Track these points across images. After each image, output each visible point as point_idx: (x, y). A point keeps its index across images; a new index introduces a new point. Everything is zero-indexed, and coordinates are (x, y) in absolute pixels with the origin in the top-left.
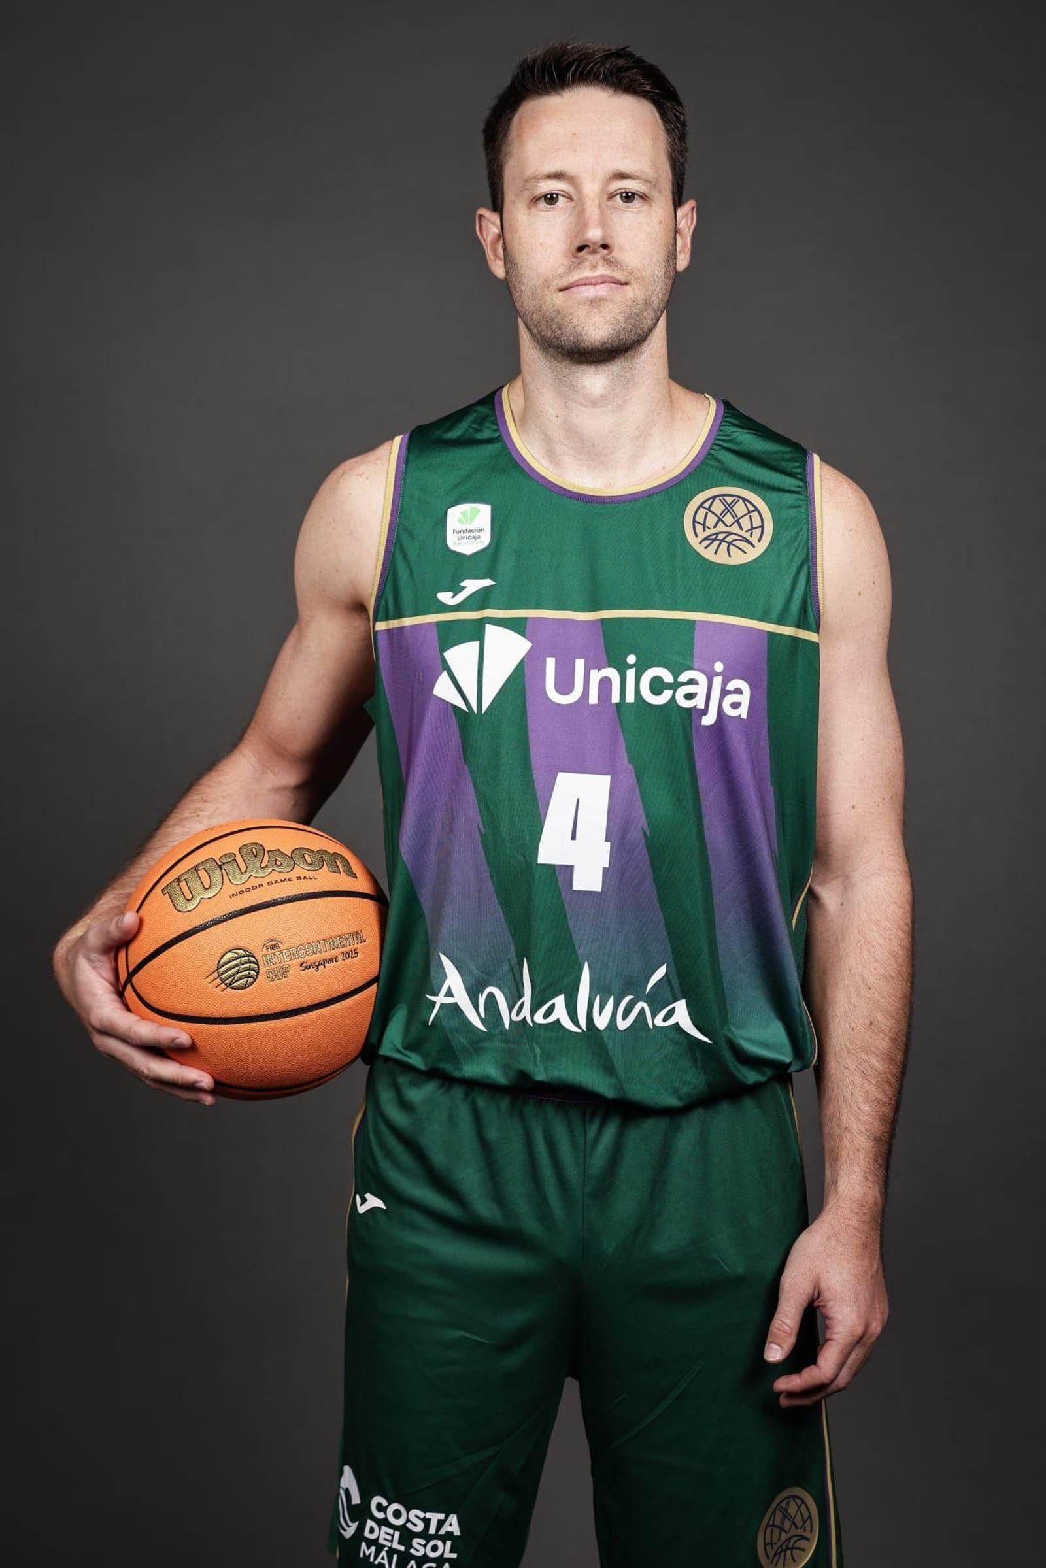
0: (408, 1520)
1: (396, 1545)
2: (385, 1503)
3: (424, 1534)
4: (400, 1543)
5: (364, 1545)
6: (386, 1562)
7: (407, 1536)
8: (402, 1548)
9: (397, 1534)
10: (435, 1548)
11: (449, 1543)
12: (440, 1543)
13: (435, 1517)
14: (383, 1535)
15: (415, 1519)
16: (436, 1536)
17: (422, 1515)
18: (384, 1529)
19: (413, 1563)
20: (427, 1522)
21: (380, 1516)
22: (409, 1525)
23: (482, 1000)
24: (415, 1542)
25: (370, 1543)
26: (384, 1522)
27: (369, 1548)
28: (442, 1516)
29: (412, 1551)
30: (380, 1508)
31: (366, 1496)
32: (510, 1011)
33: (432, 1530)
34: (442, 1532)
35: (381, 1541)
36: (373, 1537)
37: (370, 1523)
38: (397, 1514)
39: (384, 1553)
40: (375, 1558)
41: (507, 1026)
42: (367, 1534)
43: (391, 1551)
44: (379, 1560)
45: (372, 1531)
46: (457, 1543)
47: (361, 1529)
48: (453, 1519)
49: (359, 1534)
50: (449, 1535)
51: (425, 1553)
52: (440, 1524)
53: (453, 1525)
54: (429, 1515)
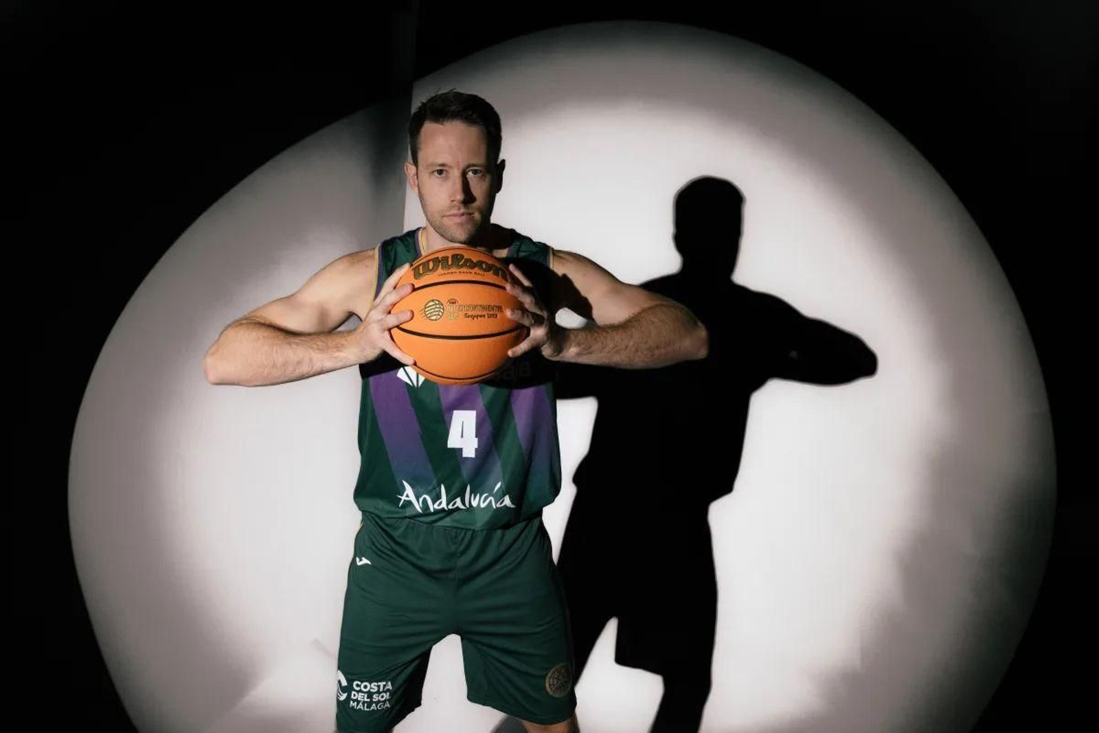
0: (371, 688)
1: (366, 700)
2: (359, 683)
3: (379, 692)
4: (368, 698)
5: (352, 702)
6: (362, 707)
7: (370, 695)
8: (369, 700)
9: (366, 695)
10: (382, 697)
11: (388, 693)
12: (384, 694)
13: (382, 684)
14: (360, 697)
15: (373, 687)
16: (383, 692)
17: (376, 684)
18: (360, 694)
19: (374, 705)
20: (379, 686)
21: (358, 689)
22: (371, 690)
23: (421, 500)
24: (374, 696)
25: (354, 701)
26: (360, 691)
27: (354, 702)
28: (384, 683)
29: (374, 700)
30: (358, 685)
31: (350, 681)
32: (433, 504)
33: (381, 690)
34: (385, 689)
35: (359, 699)
36: (355, 698)
37: (353, 693)
38: (365, 687)
39: (361, 704)
40: (357, 706)
41: (432, 510)
42: (352, 697)
43: (364, 703)
44: (359, 707)
45: (354, 695)
46: (392, 693)
47: (349, 696)
48: (389, 683)
49: (349, 698)
50: (388, 690)
51: (379, 700)
52: (384, 686)
53: (389, 686)
54: (379, 683)
